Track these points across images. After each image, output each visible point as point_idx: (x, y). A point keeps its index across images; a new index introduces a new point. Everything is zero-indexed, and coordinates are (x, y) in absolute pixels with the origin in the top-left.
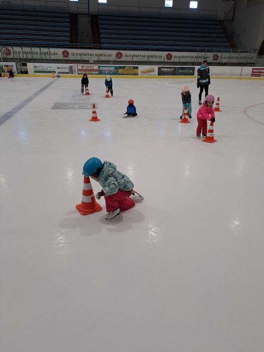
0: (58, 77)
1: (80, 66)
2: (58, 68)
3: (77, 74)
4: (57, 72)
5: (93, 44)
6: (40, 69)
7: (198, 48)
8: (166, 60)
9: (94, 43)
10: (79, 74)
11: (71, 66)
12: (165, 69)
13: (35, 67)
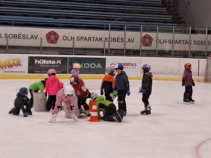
7: (110, 24)
8: (46, 44)
12: (44, 62)
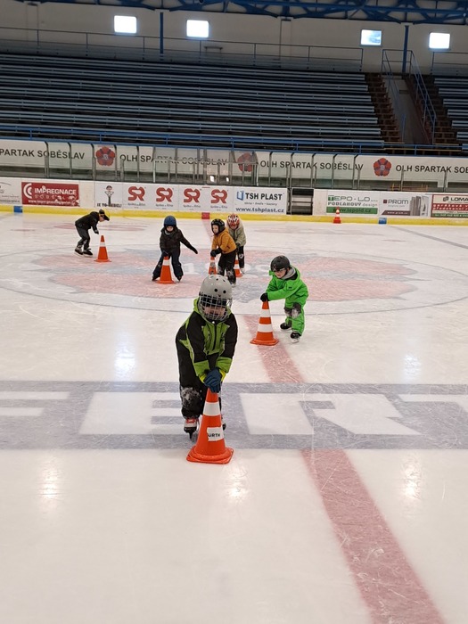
0: (381, 223)
1: (439, 199)
2: (385, 202)
3: (429, 217)
4: (380, 211)
5: (437, 145)
6: (343, 203)
9: (437, 141)
10: (433, 215)
11: (418, 198)
13: (331, 199)
